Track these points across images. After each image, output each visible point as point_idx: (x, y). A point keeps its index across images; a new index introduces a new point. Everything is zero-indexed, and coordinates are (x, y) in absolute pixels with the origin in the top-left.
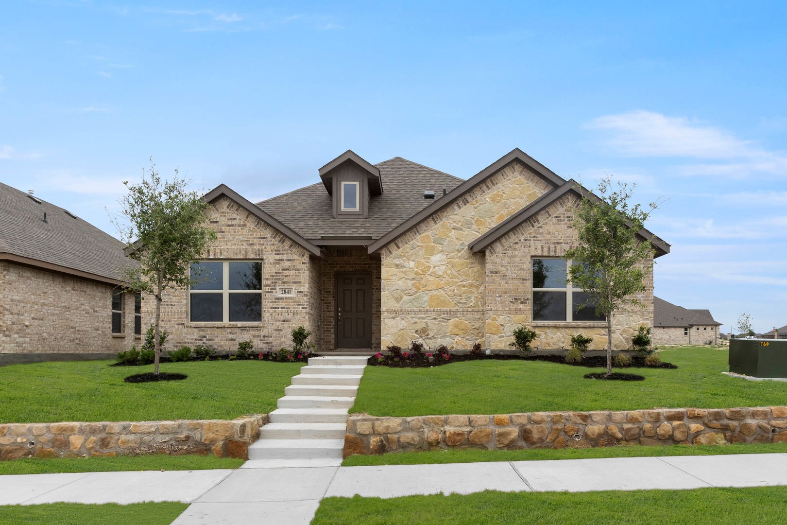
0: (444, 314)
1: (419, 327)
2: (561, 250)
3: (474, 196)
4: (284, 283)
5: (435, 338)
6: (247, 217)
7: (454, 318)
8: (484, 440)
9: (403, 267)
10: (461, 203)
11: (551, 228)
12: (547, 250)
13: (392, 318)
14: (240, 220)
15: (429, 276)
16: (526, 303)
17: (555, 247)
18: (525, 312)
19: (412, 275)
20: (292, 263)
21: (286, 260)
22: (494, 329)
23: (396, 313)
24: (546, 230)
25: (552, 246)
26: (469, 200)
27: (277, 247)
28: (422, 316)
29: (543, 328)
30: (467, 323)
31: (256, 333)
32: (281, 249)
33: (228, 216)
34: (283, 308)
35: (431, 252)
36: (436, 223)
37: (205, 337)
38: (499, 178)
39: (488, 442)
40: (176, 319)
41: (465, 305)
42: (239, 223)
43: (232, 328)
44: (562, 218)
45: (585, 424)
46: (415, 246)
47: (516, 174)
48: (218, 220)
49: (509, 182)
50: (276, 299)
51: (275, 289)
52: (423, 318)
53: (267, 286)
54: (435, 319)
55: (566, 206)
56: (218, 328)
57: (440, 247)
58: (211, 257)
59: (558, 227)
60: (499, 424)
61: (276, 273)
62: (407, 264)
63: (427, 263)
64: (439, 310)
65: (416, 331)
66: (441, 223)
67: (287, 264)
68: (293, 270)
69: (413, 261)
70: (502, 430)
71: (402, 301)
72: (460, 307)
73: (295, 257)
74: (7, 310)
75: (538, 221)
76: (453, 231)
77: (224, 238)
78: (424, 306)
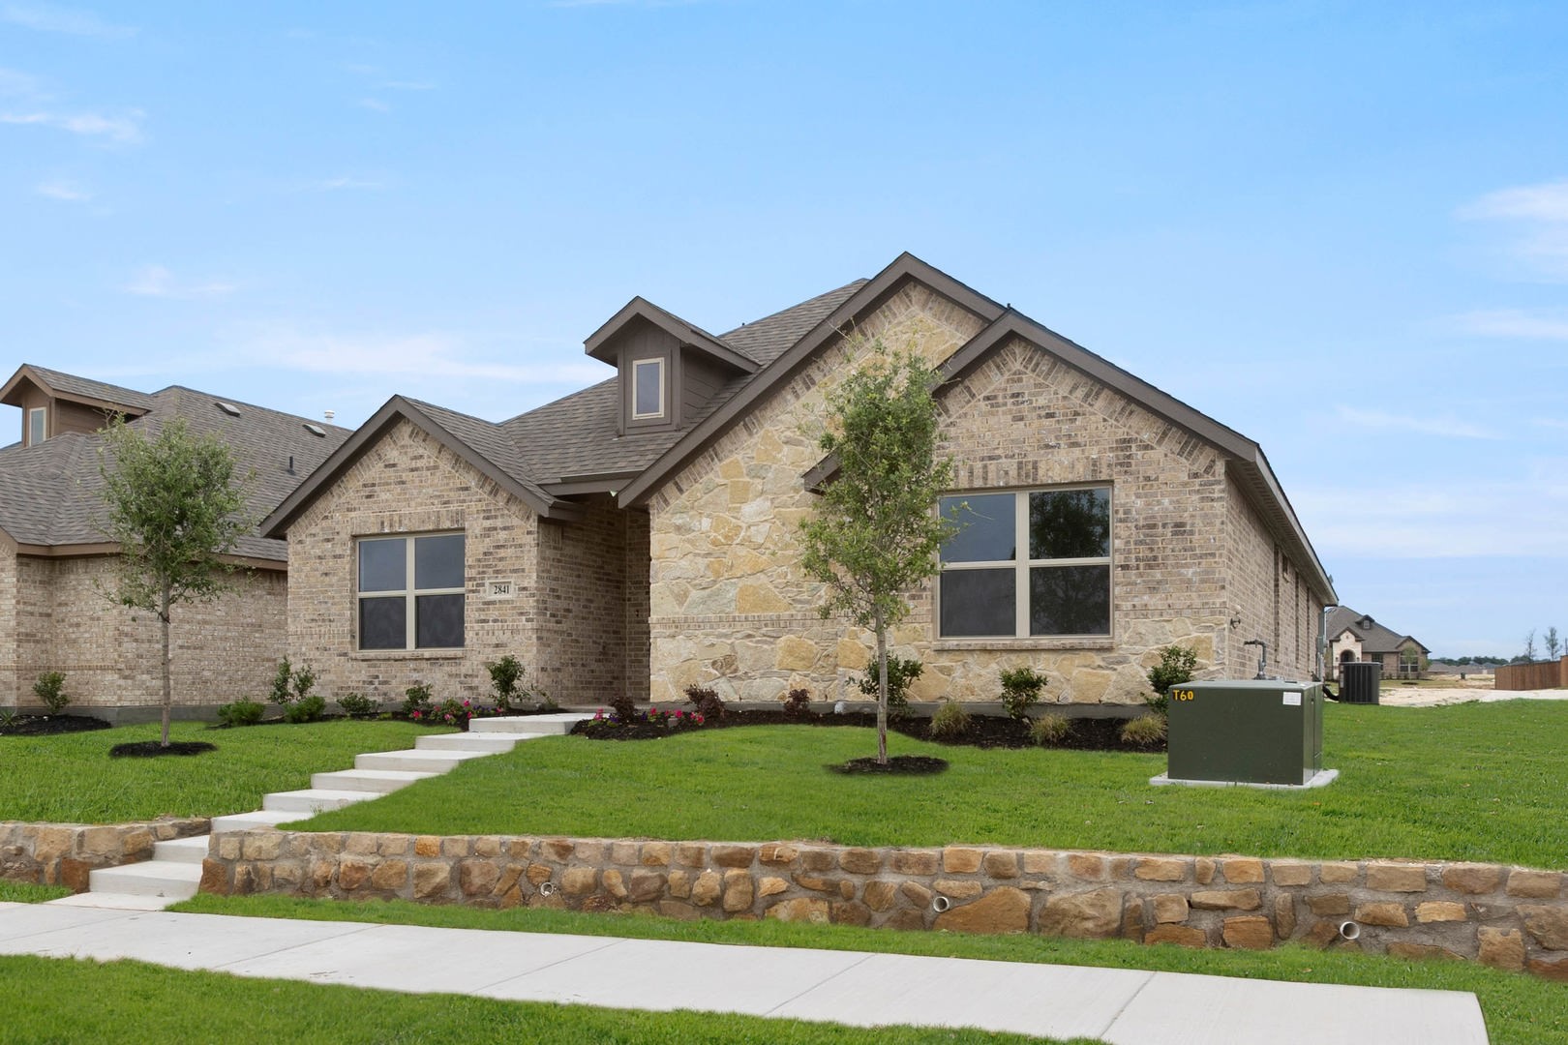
0: (766, 625)
1: (719, 654)
2: (998, 474)
3: (827, 369)
4: (497, 572)
5: (750, 678)
6: (440, 452)
7: (787, 633)
8: (395, 882)
9: (690, 530)
10: (799, 386)
11: (976, 425)
12: (967, 474)
13: (669, 636)
14: (429, 457)
15: (739, 546)
16: (920, 597)
17: (985, 467)
18: (919, 619)
19: (706, 547)
20: (510, 534)
21: (501, 529)
22: (853, 657)
23: (677, 626)
24: (964, 431)
25: (979, 465)
26: (816, 379)
27: (487, 505)
28: (724, 631)
29: (957, 653)
30: (812, 643)
31: (454, 670)
32: (492, 507)
33: (411, 452)
34: (495, 621)
35: (741, 495)
36: (751, 434)
37: (377, 677)
38: (877, 322)
39: (401, 887)
40: (336, 646)
41: (807, 606)
42: (427, 464)
43: (416, 659)
44: (1000, 400)
45: (563, 862)
46: (711, 487)
47: (915, 308)
48: (396, 461)
49: (900, 328)
50: (485, 603)
51: (483, 585)
52: (726, 636)
53: (470, 579)
54: (749, 636)
55: (1009, 371)
56: (396, 660)
57: (758, 484)
58: (387, 531)
59: (992, 420)
60: (422, 854)
61: (485, 554)
62: (697, 523)
63: (734, 520)
64: (756, 619)
65: (714, 663)
66: (762, 432)
67: (502, 535)
68: (511, 546)
69: (708, 516)
70: (423, 865)
71: (688, 600)
72: (797, 611)
73: (516, 521)
74: (126, 635)
75: (947, 411)
76: (786, 448)
77: (406, 494)
78: (728, 610)
